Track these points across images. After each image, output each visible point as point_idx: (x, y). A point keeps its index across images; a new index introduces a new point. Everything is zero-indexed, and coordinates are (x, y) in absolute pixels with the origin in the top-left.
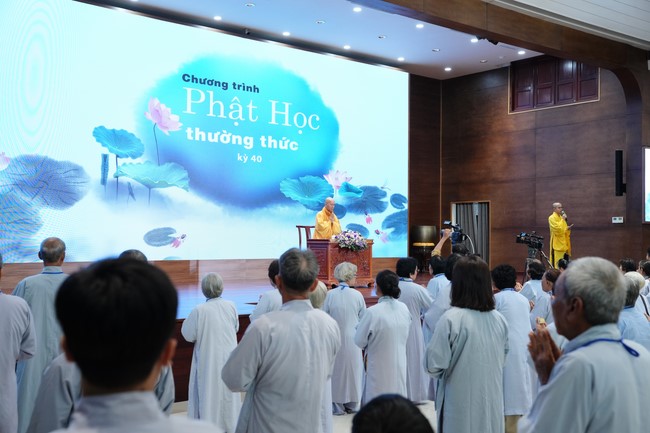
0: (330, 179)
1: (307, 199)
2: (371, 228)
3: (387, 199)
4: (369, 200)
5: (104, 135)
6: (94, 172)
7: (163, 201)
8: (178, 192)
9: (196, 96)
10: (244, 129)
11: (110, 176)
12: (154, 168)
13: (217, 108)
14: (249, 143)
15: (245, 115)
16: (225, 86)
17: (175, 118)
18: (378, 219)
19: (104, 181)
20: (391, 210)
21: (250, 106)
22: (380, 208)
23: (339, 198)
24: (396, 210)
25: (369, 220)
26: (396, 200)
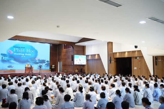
0: (36, 59)
1: (32, 62)
2: (43, 65)
3: (46, 61)
4: (43, 61)
5: (2, 54)
7: (10, 62)
8: (12, 61)
9: (15, 49)
10: (23, 53)
11: (3, 59)
12: (9, 58)
13: (18, 50)
14: (23, 55)
15: (23, 51)
16: (20, 48)
17: (12, 52)
18: (44, 64)
19: (2, 60)
20: (46, 63)
21: (24, 50)
22: (45, 63)
23: (37, 61)
24: (47, 63)
25: (43, 64)
26: (47, 61)
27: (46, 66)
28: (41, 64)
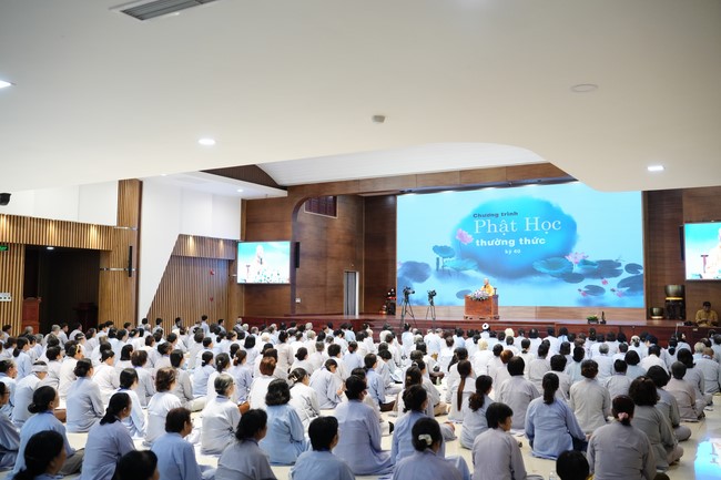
0: (571, 258)
1: (552, 271)
2: (607, 288)
3: (623, 267)
4: (607, 269)
5: (437, 249)
6: (433, 266)
7: (465, 277)
8: (472, 273)
9: (481, 224)
10: (509, 236)
11: (440, 267)
12: (459, 261)
13: (492, 228)
14: (512, 243)
15: (509, 227)
16: (497, 215)
17: (470, 236)
18: (613, 282)
19: (437, 269)
20: (626, 275)
21: (512, 224)
22: (616, 274)
23: (577, 269)
24: (631, 275)
25: (605, 283)
26: (631, 268)
27: (624, 289)
28: (597, 282)
